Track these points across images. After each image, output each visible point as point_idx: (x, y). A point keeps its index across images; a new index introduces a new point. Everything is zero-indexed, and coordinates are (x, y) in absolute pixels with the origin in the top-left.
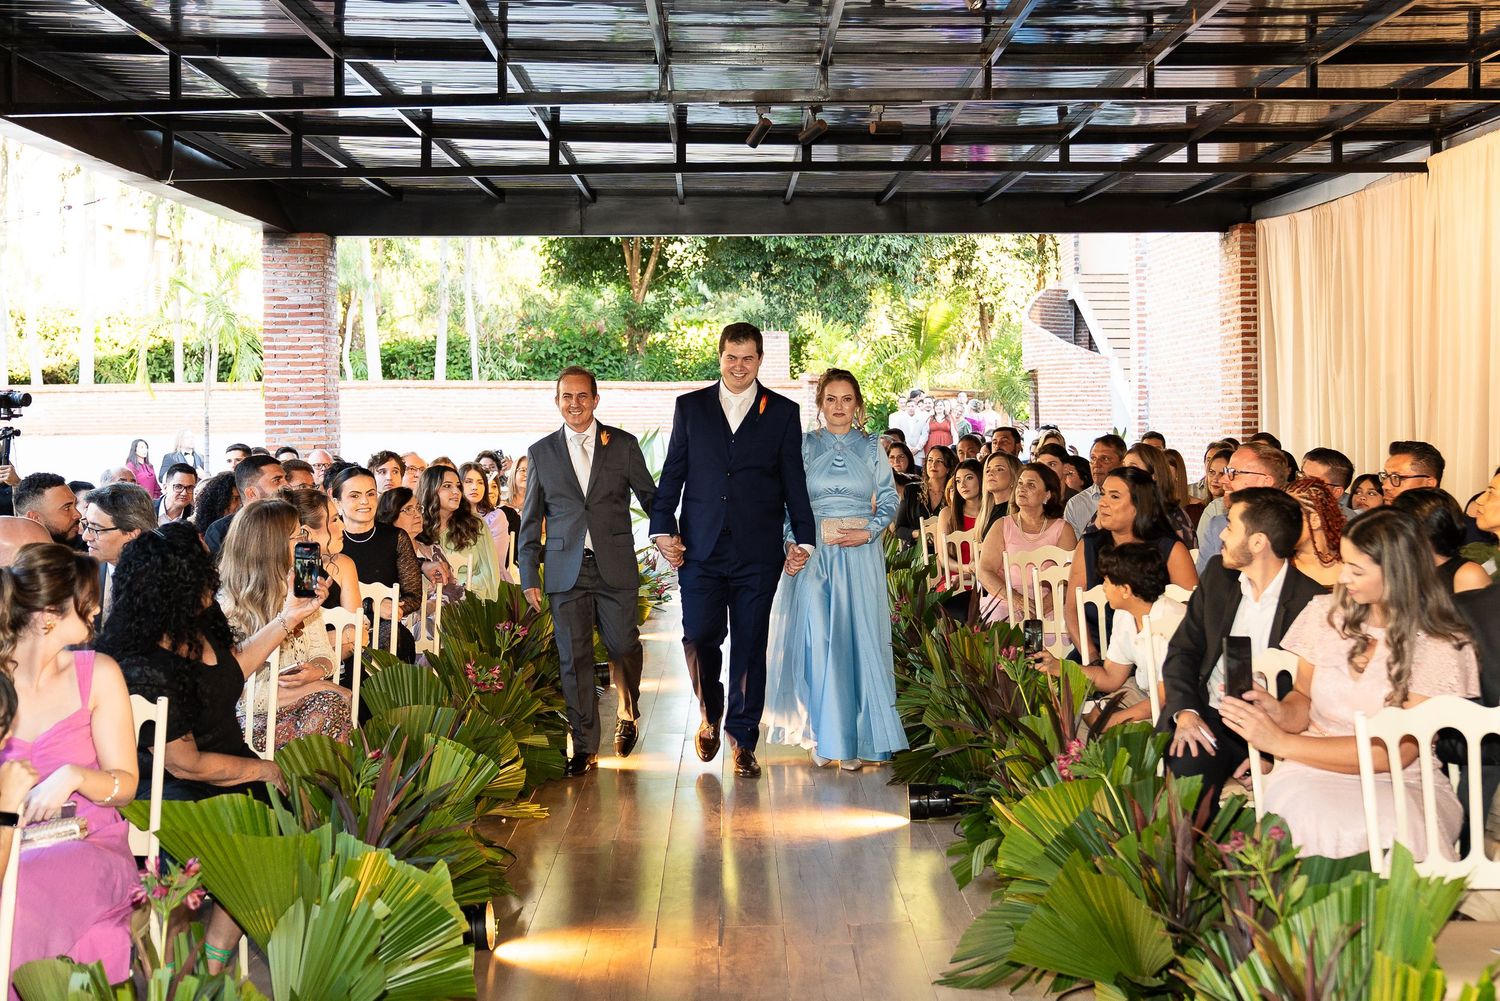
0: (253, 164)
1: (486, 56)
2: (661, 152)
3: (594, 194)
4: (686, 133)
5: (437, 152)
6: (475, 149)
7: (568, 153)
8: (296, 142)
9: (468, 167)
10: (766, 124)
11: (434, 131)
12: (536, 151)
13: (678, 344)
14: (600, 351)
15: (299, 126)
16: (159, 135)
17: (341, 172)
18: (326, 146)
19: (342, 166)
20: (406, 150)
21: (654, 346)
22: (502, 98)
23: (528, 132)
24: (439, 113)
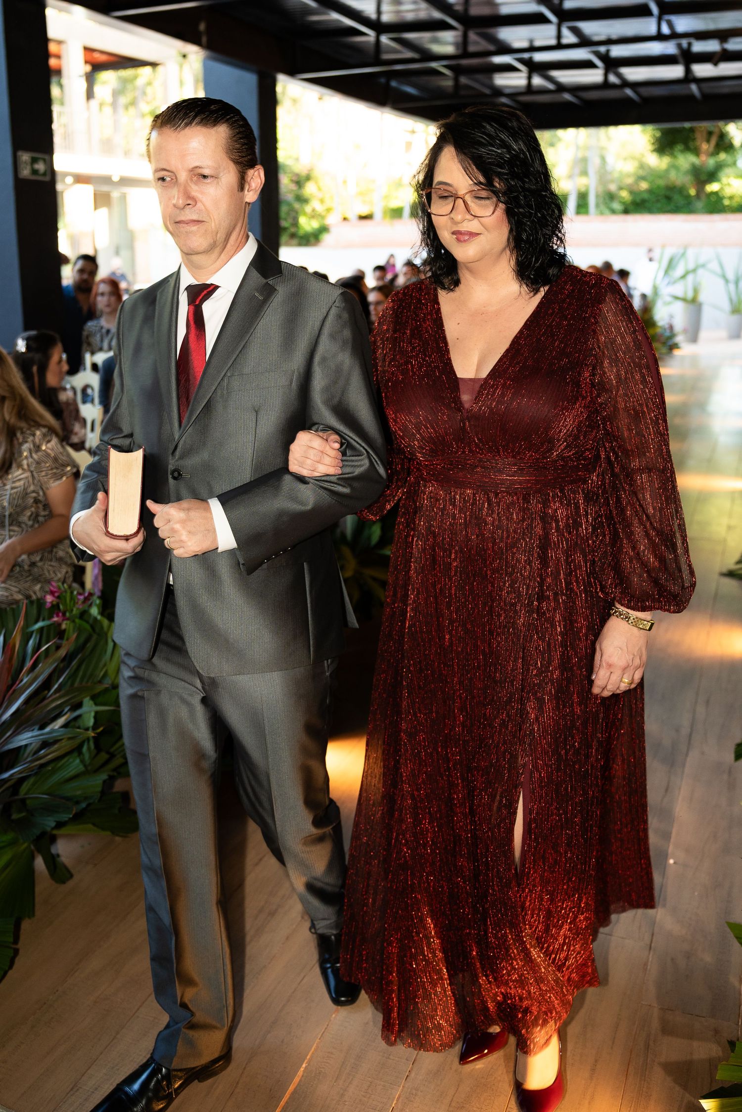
0: (440, 93)
1: (545, 20)
2: (676, 72)
3: (646, 100)
4: (688, 58)
5: (537, 81)
6: (565, 76)
7: (619, 76)
8: (456, 80)
9: (561, 88)
10: (725, 51)
11: (534, 68)
12: (594, 76)
13: (728, 192)
14: (677, 197)
15: (457, 70)
16: (383, 80)
17: (486, 95)
18: (477, 81)
19: (487, 91)
20: (516, 81)
21: (712, 193)
22: (559, 46)
23: (587, 65)
24: (539, 57)
